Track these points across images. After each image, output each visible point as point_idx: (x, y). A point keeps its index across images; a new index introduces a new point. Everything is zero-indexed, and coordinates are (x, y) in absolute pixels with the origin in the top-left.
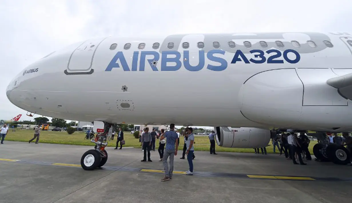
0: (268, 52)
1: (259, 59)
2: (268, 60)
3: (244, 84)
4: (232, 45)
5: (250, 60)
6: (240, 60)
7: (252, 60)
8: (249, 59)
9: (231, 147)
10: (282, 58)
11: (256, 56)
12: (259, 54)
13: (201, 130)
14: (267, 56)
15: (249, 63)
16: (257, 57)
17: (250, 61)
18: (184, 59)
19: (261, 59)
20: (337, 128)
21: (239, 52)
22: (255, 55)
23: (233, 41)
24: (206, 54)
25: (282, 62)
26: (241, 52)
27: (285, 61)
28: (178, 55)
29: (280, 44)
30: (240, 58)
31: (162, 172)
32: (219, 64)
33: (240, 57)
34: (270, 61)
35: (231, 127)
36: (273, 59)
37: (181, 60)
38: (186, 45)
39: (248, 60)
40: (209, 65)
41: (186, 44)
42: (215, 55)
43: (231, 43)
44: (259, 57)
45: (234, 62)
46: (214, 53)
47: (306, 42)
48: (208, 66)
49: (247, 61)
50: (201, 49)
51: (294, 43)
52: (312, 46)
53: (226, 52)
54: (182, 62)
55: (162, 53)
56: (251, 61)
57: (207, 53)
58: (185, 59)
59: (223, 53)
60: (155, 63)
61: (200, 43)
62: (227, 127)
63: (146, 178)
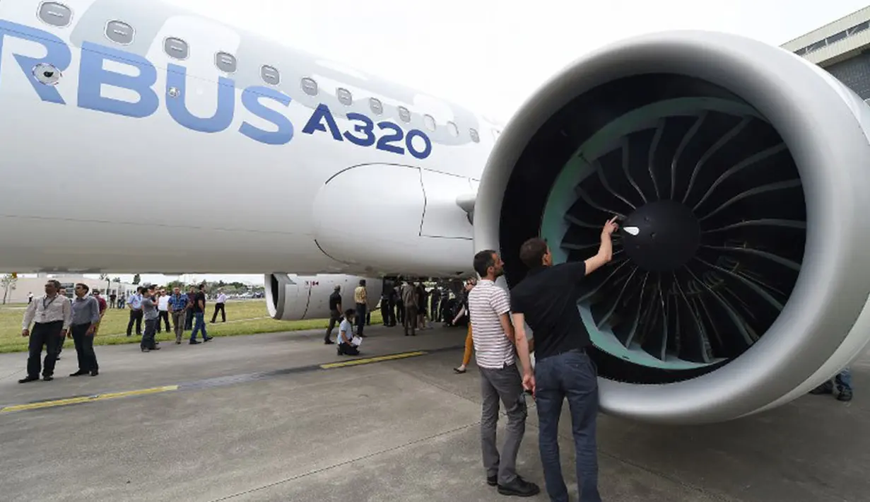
0: (382, 126)
1: (362, 136)
2: (379, 140)
3: (326, 183)
4: (310, 88)
5: (344, 134)
6: (322, 128)
7: (348, 135)
8: (342, 132)
9: (302, 319)
10: (402, 144)
11: (358, 128)
12: (364, 124)
13: (236, 288)
14: (378, 133)
15: (341, 139)
16: (360, 131)
17: (344, 138)
18: (168, 88)
19: (365, 137)
20: (461, 273)
21: (322, 111)
22: (356, 126)
23: (315, 77)
24: (238, 93)
25: (400, 151)
26: (328, 112)
27: (406, 150)
28: (148, 70)
29: (405, 114)
30: (323, 125)
31: (90, 400)
32: (270, 127)
33: (323, 121)
34: (382, 145)
35: (295, 275)
36: (387, 143)
37: (159, 88)
38: (177, 48)
39: (339, 133)
40: (244, 122)
41: (178, 45)
42: (264, 101)
43: (308, 81)
44: (362, 131)
45: (309, 129)
46: (263, 95)
47: (445, 124)
48: (242, 127)
49: (337, 136)
50: (225, 75)
51: (428, 120)
52: (453, 132)
53: (292, 101)
54: (159, 97)
55: (83, 49)
56: (346, 137)
57: (242, 91)
58: (173, 90)
59: (286, 101)
60: (48, 75)
61: (223, 56)
62: (287, 273)
63: (25, 424)
